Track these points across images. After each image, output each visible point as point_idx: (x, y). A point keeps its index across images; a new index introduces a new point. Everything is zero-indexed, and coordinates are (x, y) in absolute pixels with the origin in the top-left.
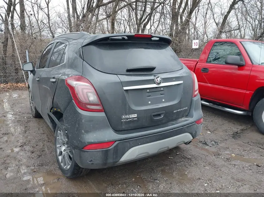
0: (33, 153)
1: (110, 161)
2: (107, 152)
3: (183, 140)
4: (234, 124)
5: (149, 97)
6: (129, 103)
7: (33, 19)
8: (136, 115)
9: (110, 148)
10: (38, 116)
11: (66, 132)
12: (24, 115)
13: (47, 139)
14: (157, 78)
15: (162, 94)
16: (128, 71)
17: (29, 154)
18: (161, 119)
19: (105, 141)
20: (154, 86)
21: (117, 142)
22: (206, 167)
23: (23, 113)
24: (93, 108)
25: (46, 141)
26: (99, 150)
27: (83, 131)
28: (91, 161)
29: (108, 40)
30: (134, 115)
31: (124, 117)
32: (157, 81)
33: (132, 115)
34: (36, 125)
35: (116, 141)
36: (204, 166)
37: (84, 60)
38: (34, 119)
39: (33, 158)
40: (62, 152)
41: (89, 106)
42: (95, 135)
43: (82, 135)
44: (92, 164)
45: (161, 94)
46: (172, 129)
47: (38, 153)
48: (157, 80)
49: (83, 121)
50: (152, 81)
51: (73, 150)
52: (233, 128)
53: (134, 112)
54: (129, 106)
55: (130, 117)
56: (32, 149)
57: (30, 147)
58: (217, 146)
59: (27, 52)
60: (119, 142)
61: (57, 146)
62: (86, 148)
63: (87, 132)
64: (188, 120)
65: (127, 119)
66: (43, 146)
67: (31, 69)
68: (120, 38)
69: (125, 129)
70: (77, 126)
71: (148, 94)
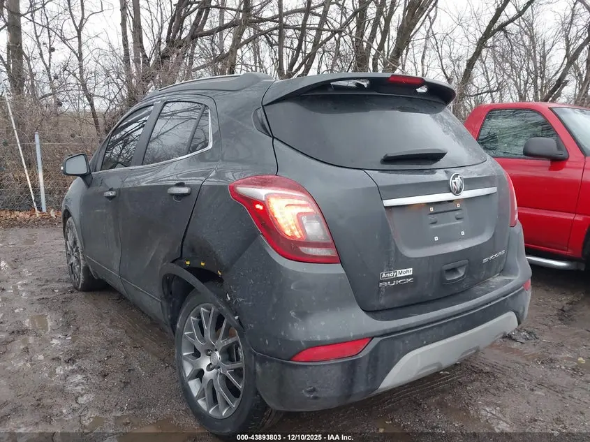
0: (105, 376)
1: (360, 388)
2: (354, 364)
3: (505, 330)
4: (547, 290)
5: (434, 226)
6: (395, 239)
7: (38, 67)
8: (409, 272)
9: (360, 356)
10: (95, 285)
11: (237, 318)
12: (50, 286)
13: (129, 341)
14: (454, 179)
15: (458, 217)
16: (388, 160)
17: (95, 379)
18: (459, 278)
19: (350, 337)
20: (448, 196)
21: (376, 341)
22: (536, 392)
23: (47, 281)
24: (317, 254)
25: (129, 347)
26: (333, 362)
27: (293, 314)
28: (314, 390)
29: (330, 90)
30: (405, 270)
31: (384, 275)
32: (454, 185)
33: (403, 270)
34: (90, 306)
35: (373, 338)
36: (532, 390)
37: (274, 138)
38: (81, 295)
39: (110, 390)
40: (202, 372)
41: (304, 250)
42: (323, 323)
43: (290, 325)
44: (316, 398)
45: (458, 219)
46: (487, 304)
47: (120, 376)
48: (455, 183)
49: (292, 288)
50: (444, 186)
51: (258, 365)
52: (550, 300)
53: (406, 263)
54: (396, 248)
55: (398, 276)
56: (99, 367)
57: (94, 363)
58: (538, 341)
59: (37, 137)
60: (381, 339)
61: (184, 354)
62: (298, 357)
63: (303, 315)
64: (510, 281)
65: (392, 280)
66: (125, 358)
67: (84, 171)
68: (351, 84)
69: (387, 307)
70: (275, 300)
71: (432, 218)
